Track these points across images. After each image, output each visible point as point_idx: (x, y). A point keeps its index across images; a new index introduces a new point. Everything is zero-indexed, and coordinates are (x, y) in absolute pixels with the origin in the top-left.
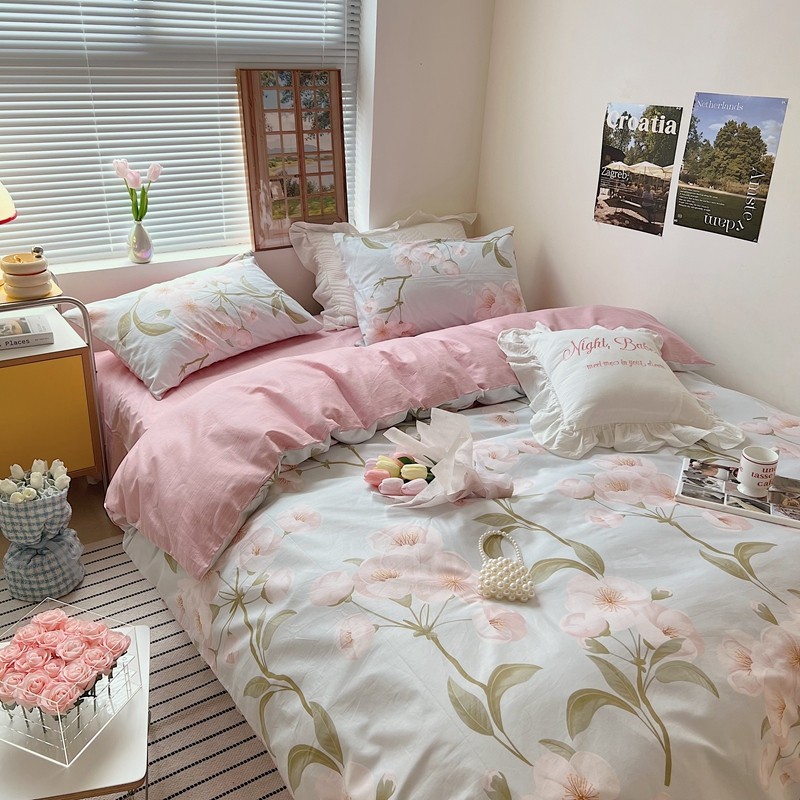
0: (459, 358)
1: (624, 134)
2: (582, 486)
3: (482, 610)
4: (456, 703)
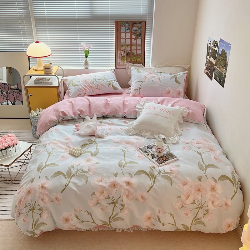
1: (210, 48)
2: (118, 140)
4: (39, 165)
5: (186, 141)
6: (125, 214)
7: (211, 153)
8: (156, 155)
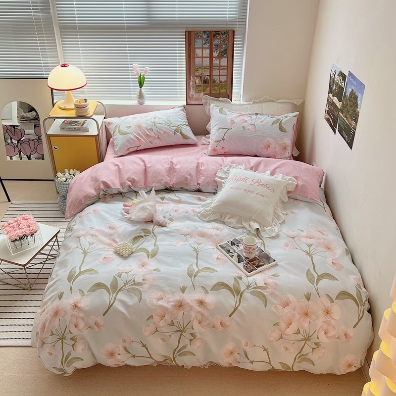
2: (189, 230)
3: (108, 254)
4: (71, 272)
5: (291, 233)
6: (196, 347)
7: (328, 253)
8: (244, 256)
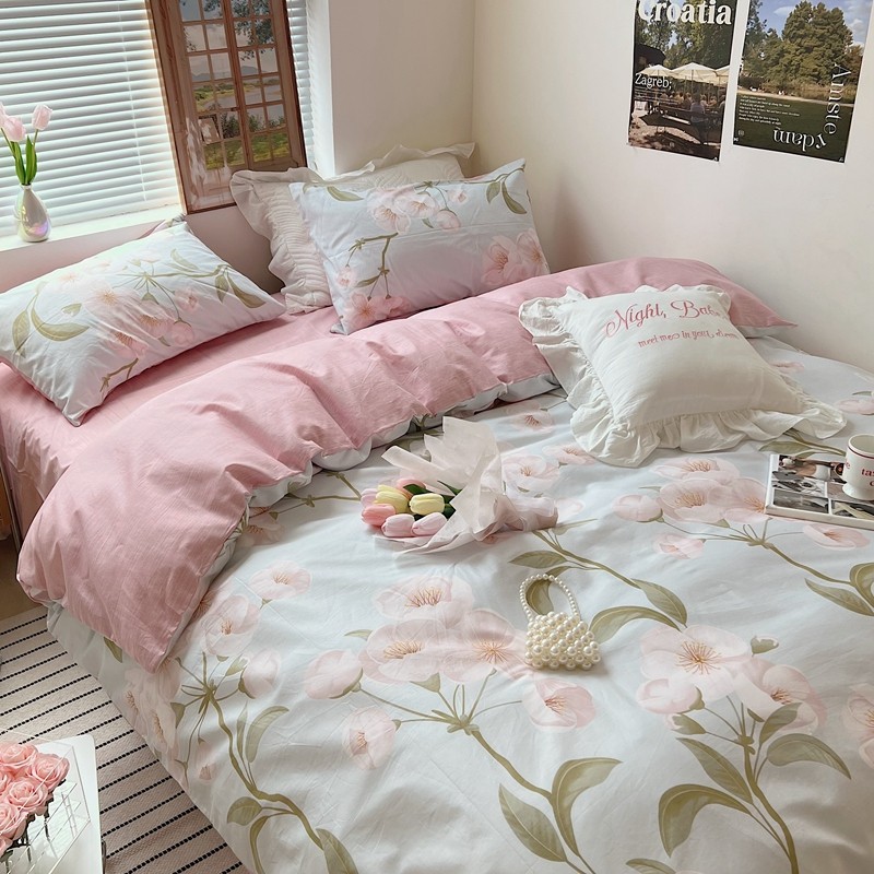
0: (471, 343)
1: (663, 27)
2: (646, 503)
3: (534, 687)
4: (513, 821)
